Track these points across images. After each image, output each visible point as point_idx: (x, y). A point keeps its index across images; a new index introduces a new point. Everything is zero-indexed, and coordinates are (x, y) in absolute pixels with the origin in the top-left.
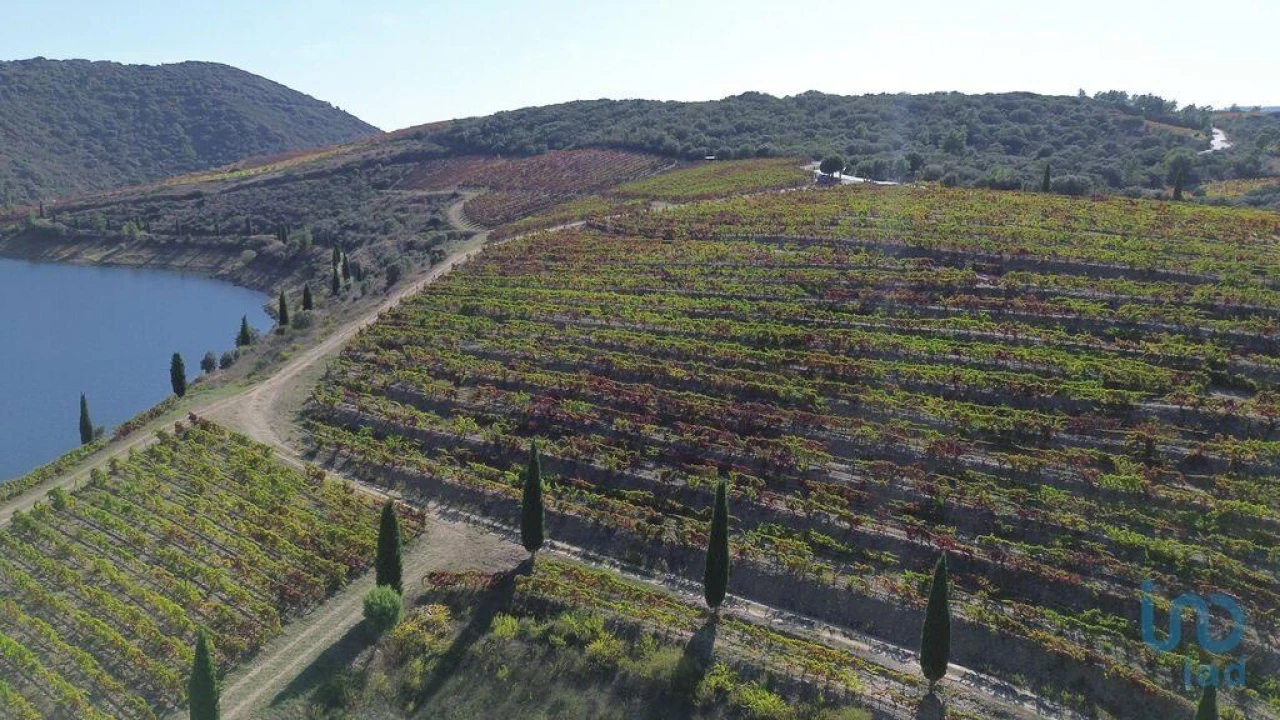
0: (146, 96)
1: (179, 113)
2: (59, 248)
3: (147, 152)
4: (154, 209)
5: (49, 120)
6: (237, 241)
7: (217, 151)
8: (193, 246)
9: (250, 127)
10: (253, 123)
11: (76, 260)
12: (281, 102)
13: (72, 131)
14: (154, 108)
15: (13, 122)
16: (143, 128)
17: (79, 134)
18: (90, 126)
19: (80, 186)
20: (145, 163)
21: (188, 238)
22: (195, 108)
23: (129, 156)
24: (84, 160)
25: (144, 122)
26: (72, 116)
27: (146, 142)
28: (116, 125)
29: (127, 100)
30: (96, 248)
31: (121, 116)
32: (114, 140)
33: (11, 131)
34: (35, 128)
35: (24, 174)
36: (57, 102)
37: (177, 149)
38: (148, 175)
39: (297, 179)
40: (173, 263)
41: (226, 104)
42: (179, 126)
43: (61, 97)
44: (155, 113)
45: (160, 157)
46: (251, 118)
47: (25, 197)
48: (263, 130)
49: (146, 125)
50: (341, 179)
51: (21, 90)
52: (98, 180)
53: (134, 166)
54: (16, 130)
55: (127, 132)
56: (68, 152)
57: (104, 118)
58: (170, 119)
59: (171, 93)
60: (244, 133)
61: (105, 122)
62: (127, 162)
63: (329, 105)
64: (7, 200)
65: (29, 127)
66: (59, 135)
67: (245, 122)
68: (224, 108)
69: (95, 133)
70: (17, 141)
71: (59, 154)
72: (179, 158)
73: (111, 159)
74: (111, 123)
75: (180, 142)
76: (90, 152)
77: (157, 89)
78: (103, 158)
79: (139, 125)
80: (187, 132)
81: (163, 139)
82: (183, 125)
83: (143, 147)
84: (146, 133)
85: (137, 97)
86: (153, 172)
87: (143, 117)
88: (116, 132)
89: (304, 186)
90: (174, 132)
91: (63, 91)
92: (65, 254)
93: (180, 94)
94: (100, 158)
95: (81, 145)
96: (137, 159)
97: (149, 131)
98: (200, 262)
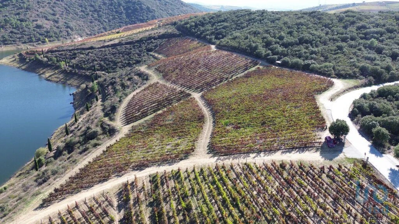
1: (123, 3)
5: (81, 6)
7: (133, 16)
9: (144, 7)
10: (145, 5)
13: (88, 10)
15: (69, 8)
17: (90, 11)
18: (94, 8)
19: (86, 30)
20: (109, 21)
21: (76, 71)
23: (105, 18)
24: (90, 20)
26: (89, 4)
27: (111, 13)
28: (102, 7)
32: (101, 13)
33: (68, 10)
34: (76, 9)
35: (68, 27)
37: (120, 16)
39: (122, 44)
44: (115, 3)
45: (114, 19)
46: (145, 4)
47: (66, 36)
48: (148, 8)
49: (112, 7)
52: (93, 28)
53: (106, 22)
54: (70, 11)
55: (106, 10)
56: (85, 18)
58: (120, 5)
60: (142, 9)
62: (104, 21)
64: (59, 37)
65: (74, 9)
66: (84, 12)
67: (142, 5)
69: (95, 11)
70: (70, 14)
71: (82, 18)
72: (120, 19)
73: (99, 20)
74: (101, 7)
75: (121, 13)
76: (92, 17)
80: (124, 9)
82: (123, 7)
83: (109, 15)
84: (111, 10)
86: (111, 24)
88: (102, 10)
90: (120, 9)
94: (95, 19)
95: (90, 15)
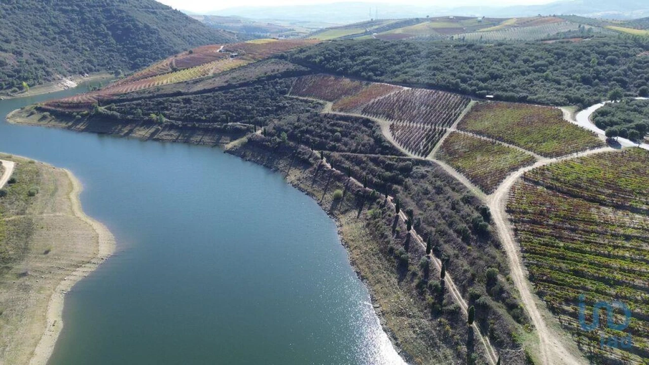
0: (83, 8)
1: (102, 18)
2: (120, 127)
3: (90, 41)
4: (160, 103)
5: (38, 25)
6: (223, 127)
7: (126, 40)
8: (198, 129)
9: (140, 25)
11: (133, 135)
12: (149, 8)
13: (51, 32)
14: (88, 15)
15: (22, 28)
16: (85, 27)
17: (55, 33)
18: (59, 28)
19: (65, 65)
20: (91, 49)
21: (194, 124)
22: (109, 14)
23: (82, 45)
24: (62, 49)
25: (85, 24)
26: (49, 22)
27: (89, 36)
28: (71, 26)
29: (73, 11)
30: (141, 126)
31: (72, 21)
32: (73, 36)
33: (22, 33)
34: (33, 31)
35: (40, 61)
36: (39, 14)
37: (105, 40)
38: (94, 55)
39: (234, 87)
40: (192, 139)
41: (124, 12)
42: (103, 26)
43: (40, 11)
44: (89, 18)
45: (97, 45)
46: (140, 20)
48: (146, 26)
50: (260, 87)
51: (19, 8)
52: (72, 60)
53: (86, 50)
54: (25, 33)
55: (78, 30)
56: (53, 45)
57: (64, 22)
58: (98, 22)
59: (95, 6)
60: (138, 29)
61: (66, 25)
62: (83, 48)
63: (171, 8)
65: (30, 30)
66: (46, 35)
67: (136, 22)
68: (124, 15)
69: (63, 32)
70: (27, 39)
71: (49, 46)
72: (107, 45)
73: (75, 47)
74: (69, 25)
75: (106, 35)
76: (62, 44)
77: (87, 4)
78: (71, 47)
79: (83, 25)
80: (108, 29)
81: (97, 33)
82: (105, 25)
83: (88, 39)
85: (78, 9)
87: (84, 21)
88: (73, 30)
89: (241, 91)
90: (102, 29)
91: (40, 7)
92: (126, 130)
93: (99, 6)
94: (68, 47)
95: (57, 40)
96: (87, 46)
97: (88, 28)
98: (207, 139)
